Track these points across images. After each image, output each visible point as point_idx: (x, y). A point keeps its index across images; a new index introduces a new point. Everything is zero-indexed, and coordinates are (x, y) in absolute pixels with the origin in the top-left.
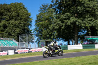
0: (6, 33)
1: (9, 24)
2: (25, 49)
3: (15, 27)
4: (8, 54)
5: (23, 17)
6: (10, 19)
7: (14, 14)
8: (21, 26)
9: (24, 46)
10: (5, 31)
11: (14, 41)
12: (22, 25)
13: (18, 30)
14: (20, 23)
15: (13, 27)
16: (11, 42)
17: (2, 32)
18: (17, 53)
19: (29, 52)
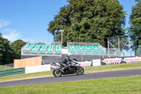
0: (89, 35)
1: (93, 22)
2: (117, 58)
3: (102, 27)
4: (92, 65)
5: (111, 12)
6: (94, 16)
7: (99, 8)
8: (110, 25)
9: (115, 54)
10: (88, 33)
11: (100, 47)
12: (111, 23)
13: (105, 31)
14: (108, 21)
15: (98, 26)
16: (96, 48)
17: (83, 35)
18: (105, 64)
19: (122, 62)
